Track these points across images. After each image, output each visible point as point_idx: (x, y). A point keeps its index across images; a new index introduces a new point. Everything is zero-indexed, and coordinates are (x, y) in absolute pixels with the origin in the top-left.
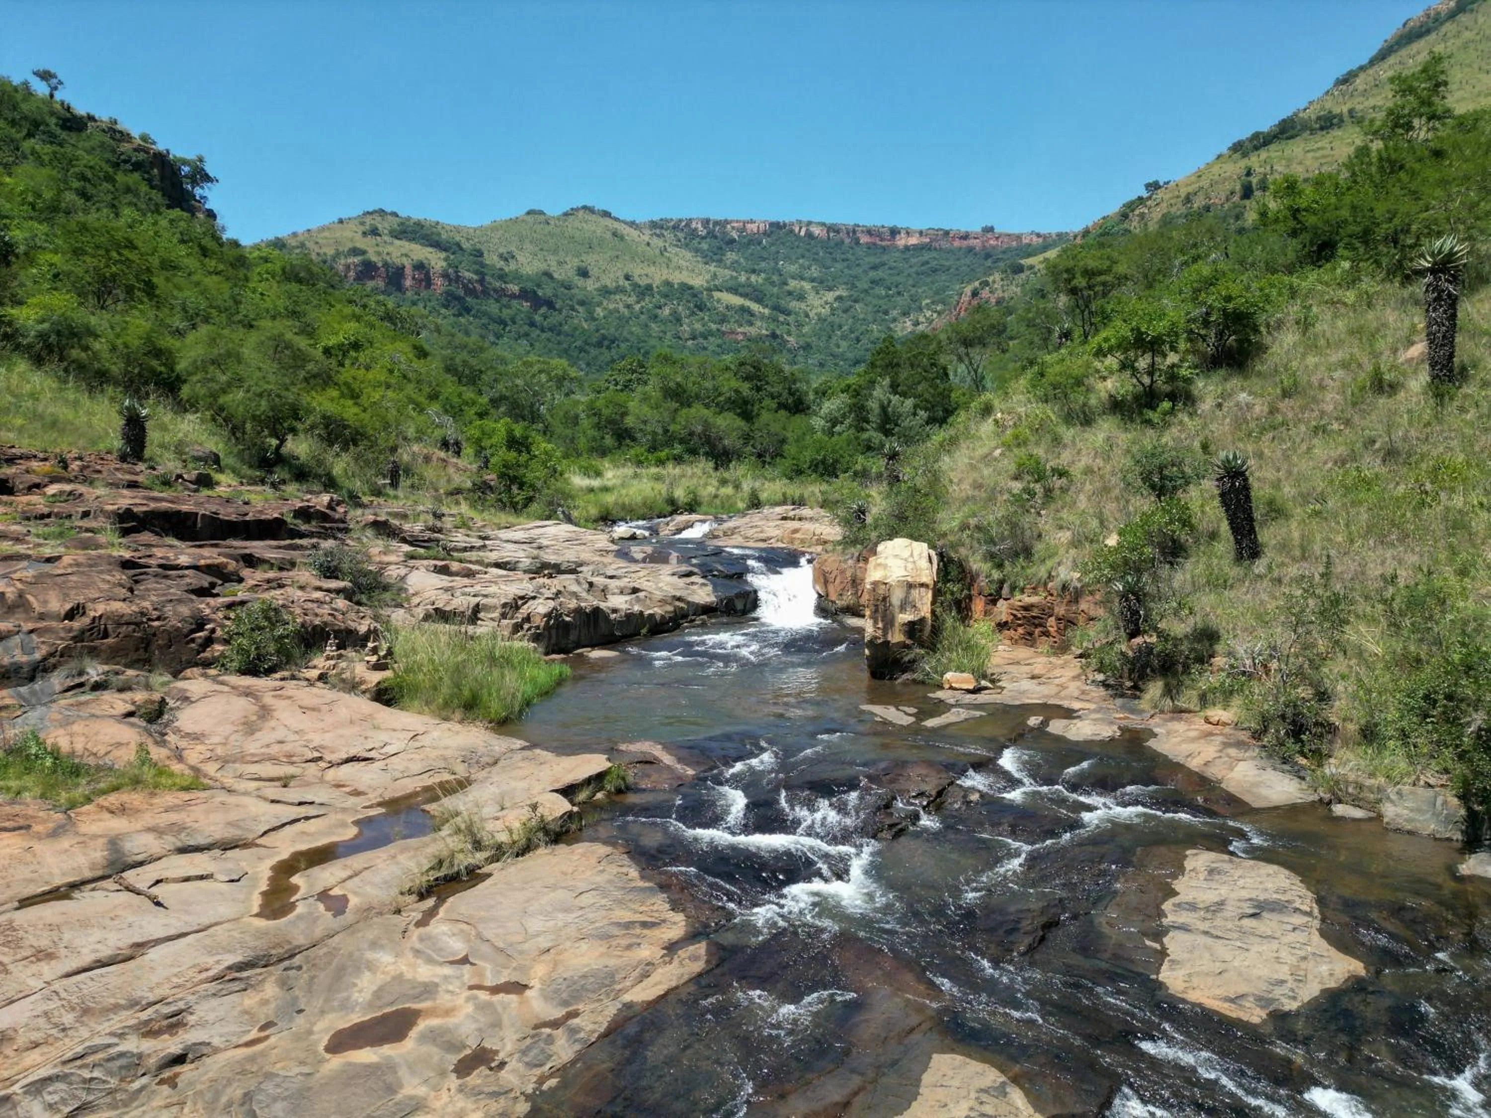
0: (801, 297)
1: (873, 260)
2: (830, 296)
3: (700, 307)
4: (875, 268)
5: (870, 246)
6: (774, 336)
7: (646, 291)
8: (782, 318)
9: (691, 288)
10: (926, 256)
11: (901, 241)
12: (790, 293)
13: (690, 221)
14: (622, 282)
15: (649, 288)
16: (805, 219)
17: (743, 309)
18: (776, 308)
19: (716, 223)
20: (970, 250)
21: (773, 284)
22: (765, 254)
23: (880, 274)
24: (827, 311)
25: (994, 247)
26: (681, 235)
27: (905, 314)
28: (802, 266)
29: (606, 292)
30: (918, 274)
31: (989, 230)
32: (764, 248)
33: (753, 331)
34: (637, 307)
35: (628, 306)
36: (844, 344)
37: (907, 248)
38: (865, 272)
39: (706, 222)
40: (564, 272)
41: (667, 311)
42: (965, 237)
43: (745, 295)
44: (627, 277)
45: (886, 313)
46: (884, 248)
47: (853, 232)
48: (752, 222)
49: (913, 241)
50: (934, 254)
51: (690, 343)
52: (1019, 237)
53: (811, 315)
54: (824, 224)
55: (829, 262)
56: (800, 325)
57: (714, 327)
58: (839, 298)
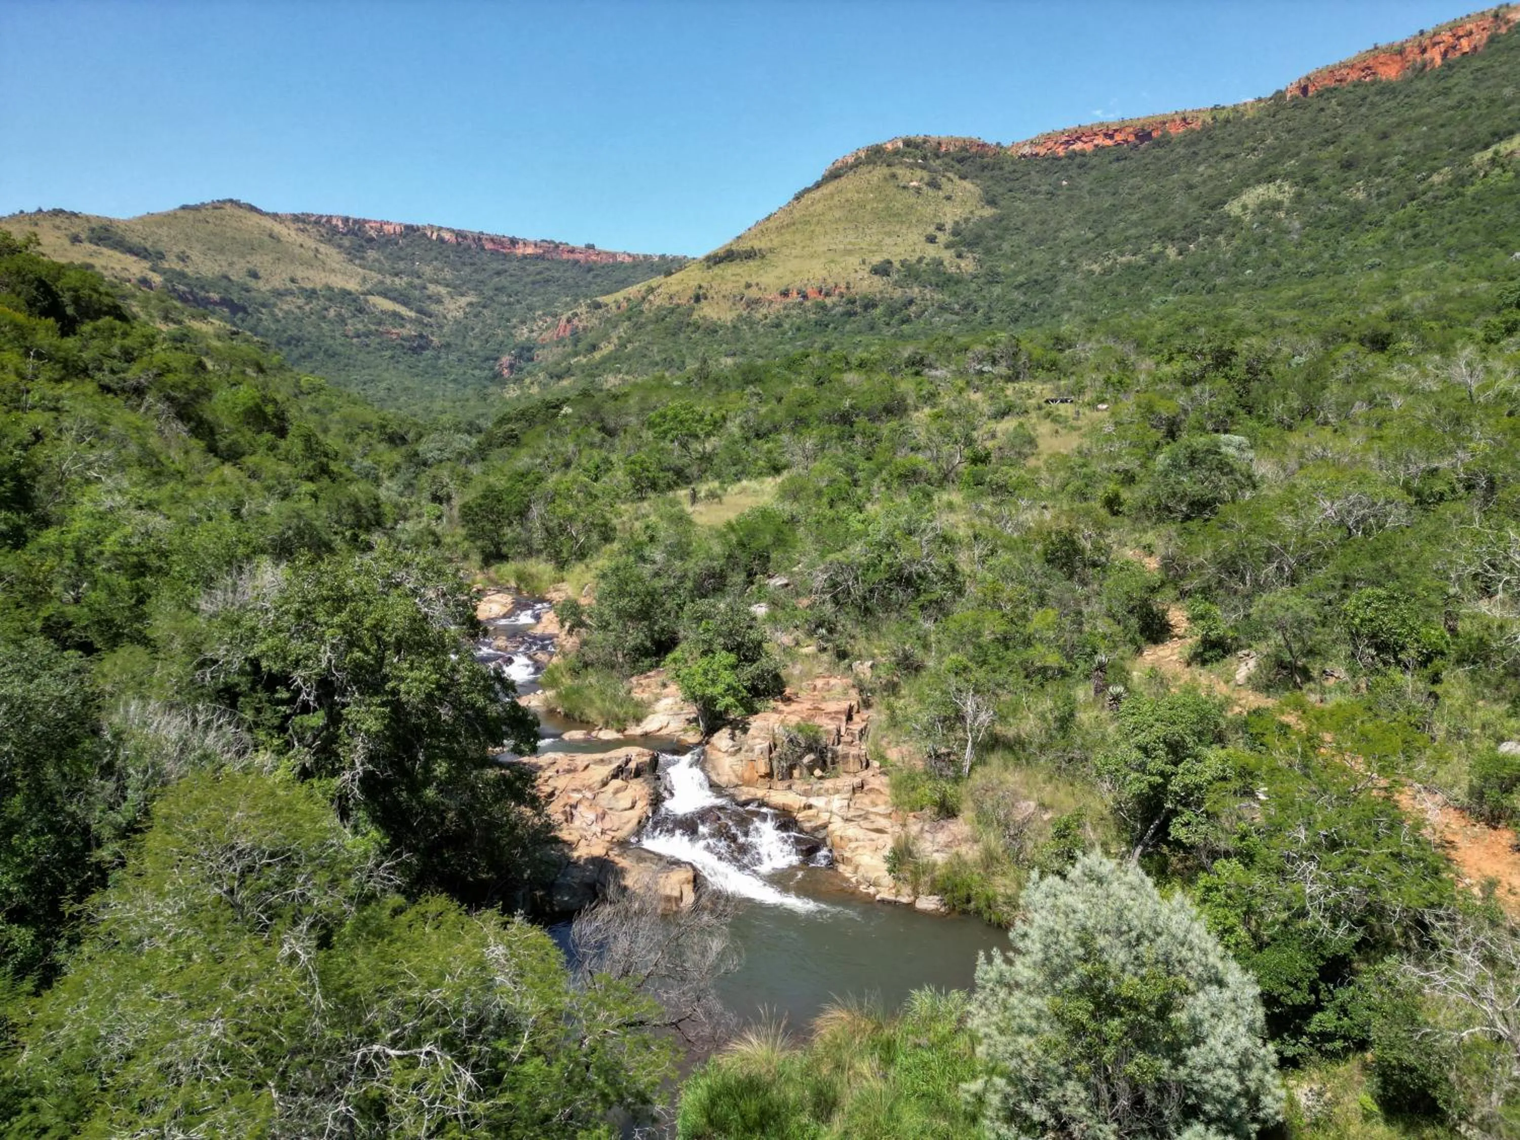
0: (439, 301)
1: (495, 266)
2: (463, 301)
3: (361, 311)
4: (498, 273)
5: (494, 252)
6: (421, 336)
7: (312, 294)
8: (426, 320)
9: (350, 293)
10: (542, 265)
11: (520, 251)
12: (429, 297)
13: (330, 218)
14: (290, 285)
15: (314, 291)
16: (437, 224)
17: (395, 314)
18: (420, 311)
19: (356, 221)
20: (577, 262)
21: (415, 287)
22: (402, 254)
23: (504, 281)
24: (460, 314)
25: (595, 262)
26: (323, 231)
27: (523, 322)
28: (435, 269)
29: (279, 294)
30: (533, 283)
31: (590, 247)
32: (401, 249)
33: (404, 332)
34: (307, 308)
35: (299, 308)
36: (477, 343)
37: (525, 257)
38: (491, 277)
39: (346, 220)
40: (237, 274)
41: (332, 313)
42: (572, 251)
43: (394, 299)
44: (293, 280)
45: (508, 320)
46: (505, 255)
47: (478, 239)
48: (388, 223)
49: (530, 250)
50: (546, 264)
51: (355, 340)
52: (614, 255)
53: (449, 317)
54: (452, 231)
55: (459, 266)
56: (441, 327)
57: (373, 327)
58: (470, 304)
